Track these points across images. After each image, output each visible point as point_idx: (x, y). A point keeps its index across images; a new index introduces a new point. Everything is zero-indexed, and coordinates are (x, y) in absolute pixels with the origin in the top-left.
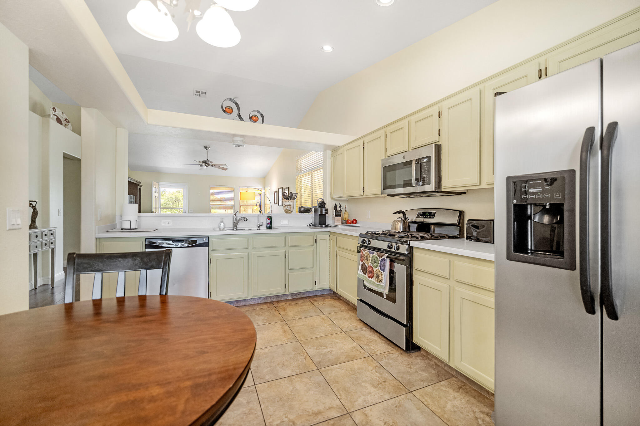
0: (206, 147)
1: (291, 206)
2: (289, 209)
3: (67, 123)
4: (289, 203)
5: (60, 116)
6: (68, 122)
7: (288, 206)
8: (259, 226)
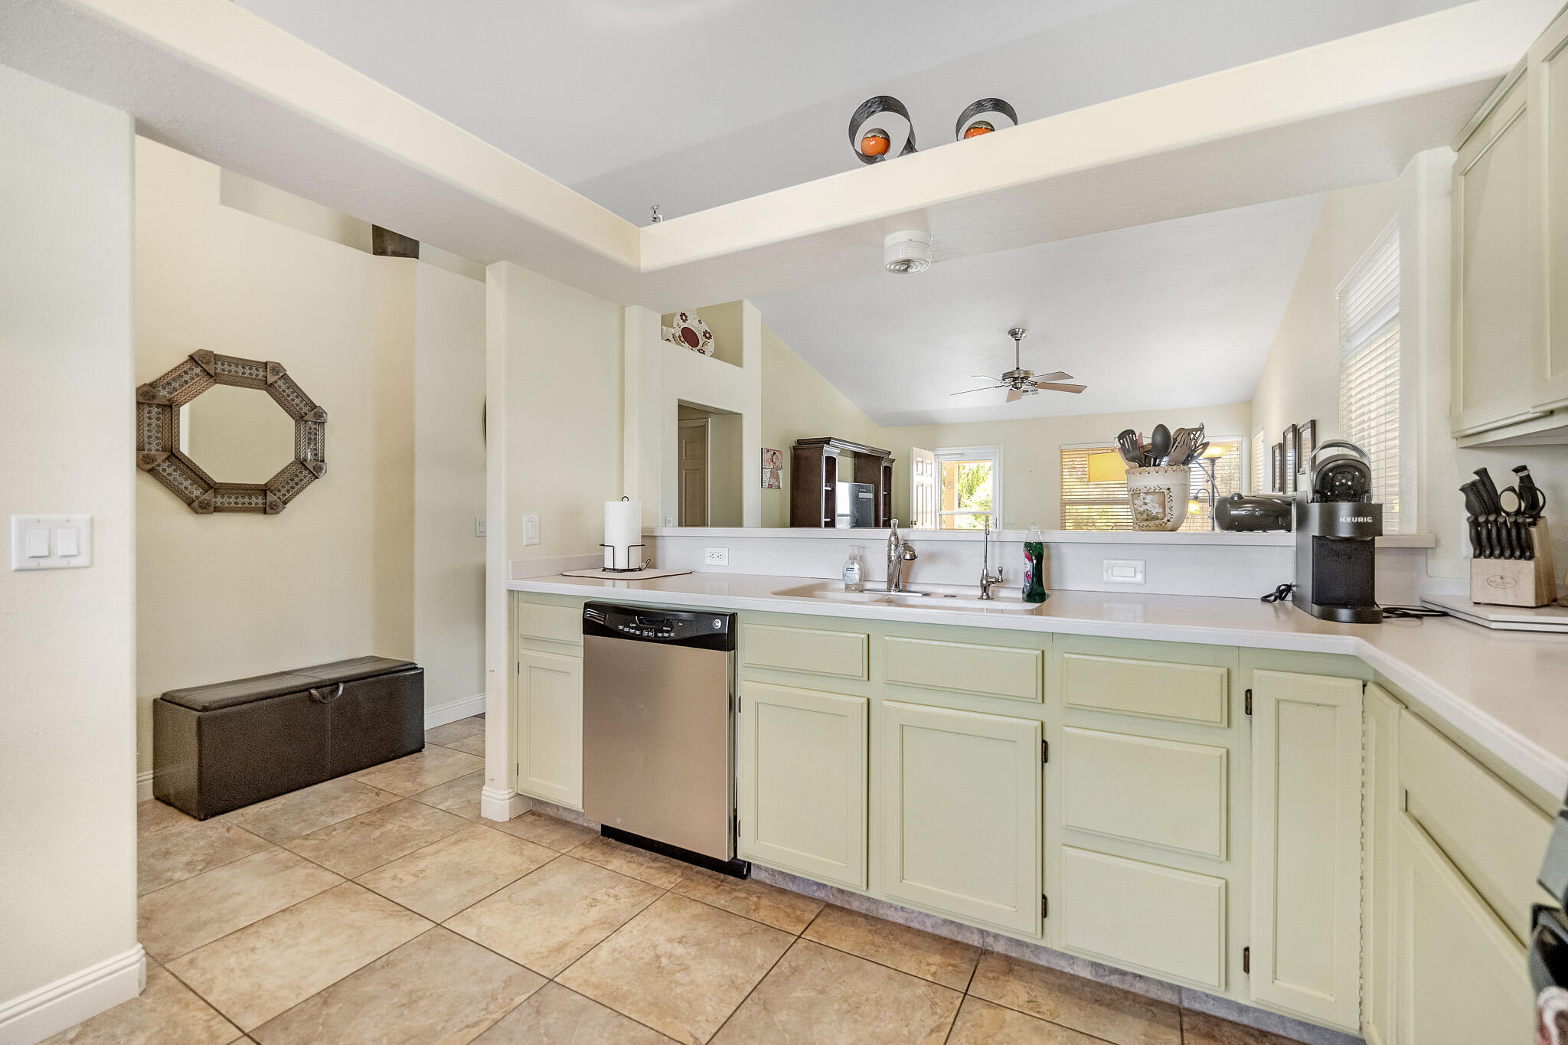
0: (1013, 333)
1: (1163, 496)
2: (1156, 510)
3: (707, 340)
4: (1154, 478)
5: (694, 326)
6: (710, 338)
7: (1149, 498)
8: (984, 582)
